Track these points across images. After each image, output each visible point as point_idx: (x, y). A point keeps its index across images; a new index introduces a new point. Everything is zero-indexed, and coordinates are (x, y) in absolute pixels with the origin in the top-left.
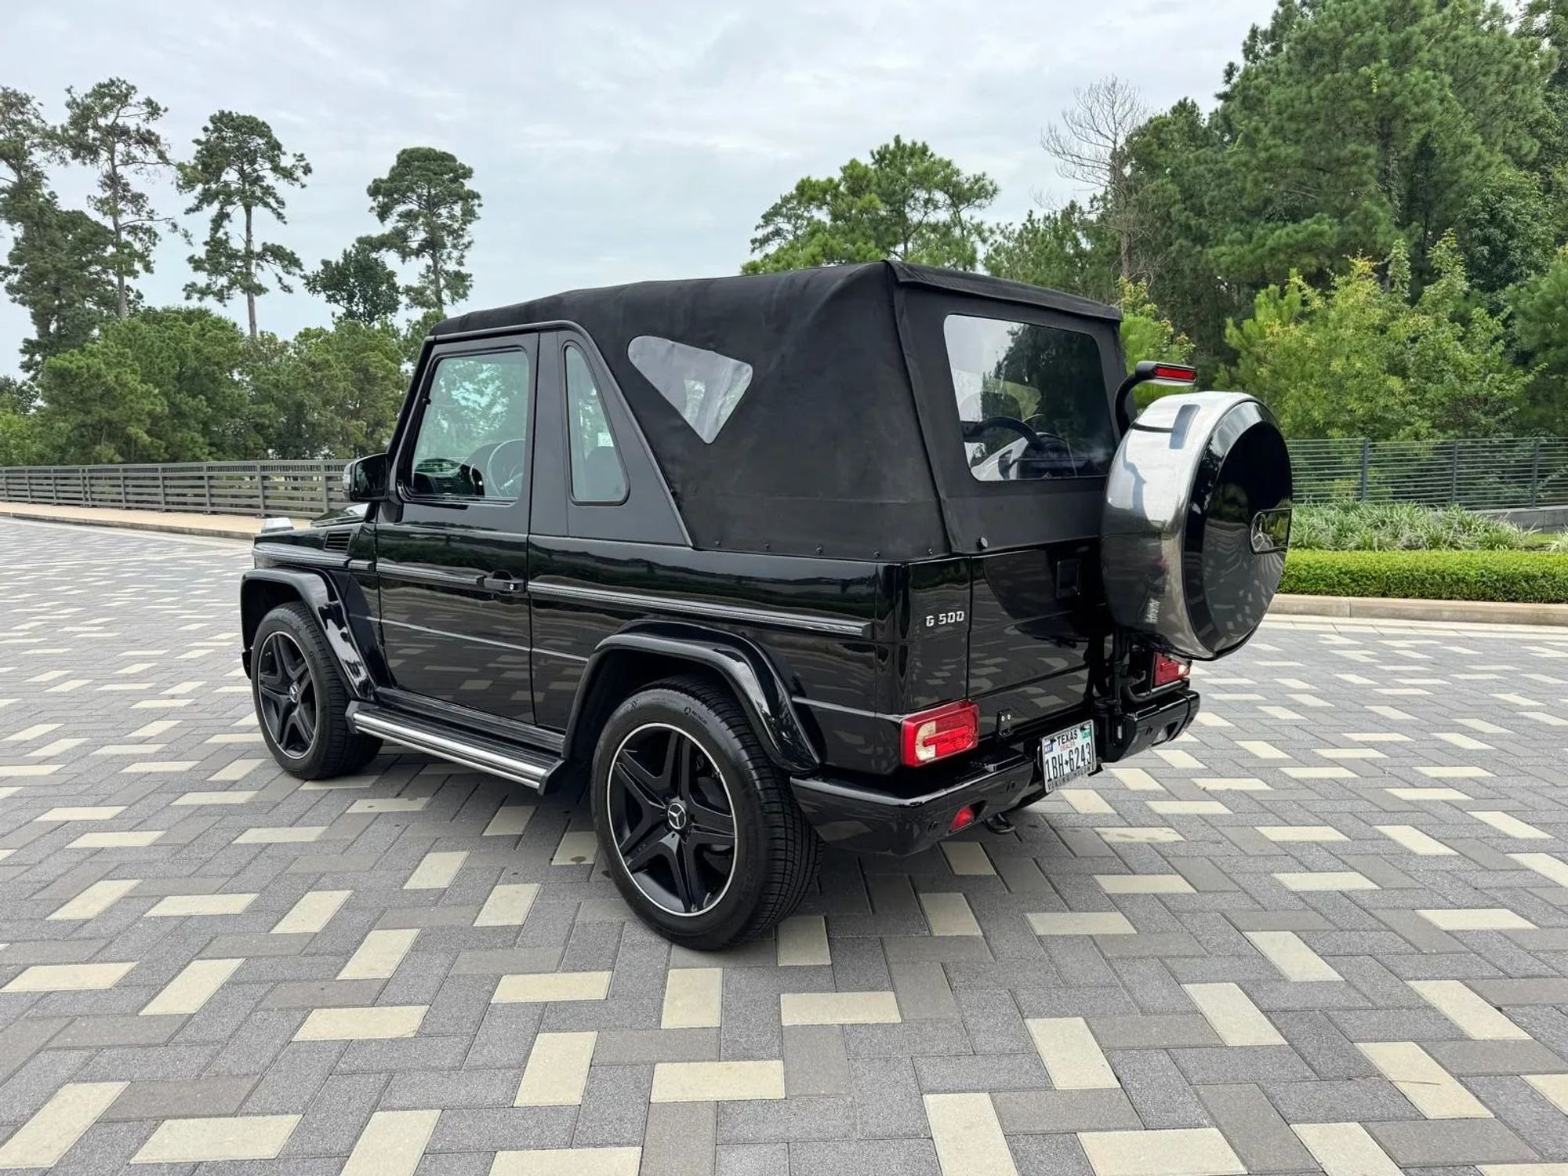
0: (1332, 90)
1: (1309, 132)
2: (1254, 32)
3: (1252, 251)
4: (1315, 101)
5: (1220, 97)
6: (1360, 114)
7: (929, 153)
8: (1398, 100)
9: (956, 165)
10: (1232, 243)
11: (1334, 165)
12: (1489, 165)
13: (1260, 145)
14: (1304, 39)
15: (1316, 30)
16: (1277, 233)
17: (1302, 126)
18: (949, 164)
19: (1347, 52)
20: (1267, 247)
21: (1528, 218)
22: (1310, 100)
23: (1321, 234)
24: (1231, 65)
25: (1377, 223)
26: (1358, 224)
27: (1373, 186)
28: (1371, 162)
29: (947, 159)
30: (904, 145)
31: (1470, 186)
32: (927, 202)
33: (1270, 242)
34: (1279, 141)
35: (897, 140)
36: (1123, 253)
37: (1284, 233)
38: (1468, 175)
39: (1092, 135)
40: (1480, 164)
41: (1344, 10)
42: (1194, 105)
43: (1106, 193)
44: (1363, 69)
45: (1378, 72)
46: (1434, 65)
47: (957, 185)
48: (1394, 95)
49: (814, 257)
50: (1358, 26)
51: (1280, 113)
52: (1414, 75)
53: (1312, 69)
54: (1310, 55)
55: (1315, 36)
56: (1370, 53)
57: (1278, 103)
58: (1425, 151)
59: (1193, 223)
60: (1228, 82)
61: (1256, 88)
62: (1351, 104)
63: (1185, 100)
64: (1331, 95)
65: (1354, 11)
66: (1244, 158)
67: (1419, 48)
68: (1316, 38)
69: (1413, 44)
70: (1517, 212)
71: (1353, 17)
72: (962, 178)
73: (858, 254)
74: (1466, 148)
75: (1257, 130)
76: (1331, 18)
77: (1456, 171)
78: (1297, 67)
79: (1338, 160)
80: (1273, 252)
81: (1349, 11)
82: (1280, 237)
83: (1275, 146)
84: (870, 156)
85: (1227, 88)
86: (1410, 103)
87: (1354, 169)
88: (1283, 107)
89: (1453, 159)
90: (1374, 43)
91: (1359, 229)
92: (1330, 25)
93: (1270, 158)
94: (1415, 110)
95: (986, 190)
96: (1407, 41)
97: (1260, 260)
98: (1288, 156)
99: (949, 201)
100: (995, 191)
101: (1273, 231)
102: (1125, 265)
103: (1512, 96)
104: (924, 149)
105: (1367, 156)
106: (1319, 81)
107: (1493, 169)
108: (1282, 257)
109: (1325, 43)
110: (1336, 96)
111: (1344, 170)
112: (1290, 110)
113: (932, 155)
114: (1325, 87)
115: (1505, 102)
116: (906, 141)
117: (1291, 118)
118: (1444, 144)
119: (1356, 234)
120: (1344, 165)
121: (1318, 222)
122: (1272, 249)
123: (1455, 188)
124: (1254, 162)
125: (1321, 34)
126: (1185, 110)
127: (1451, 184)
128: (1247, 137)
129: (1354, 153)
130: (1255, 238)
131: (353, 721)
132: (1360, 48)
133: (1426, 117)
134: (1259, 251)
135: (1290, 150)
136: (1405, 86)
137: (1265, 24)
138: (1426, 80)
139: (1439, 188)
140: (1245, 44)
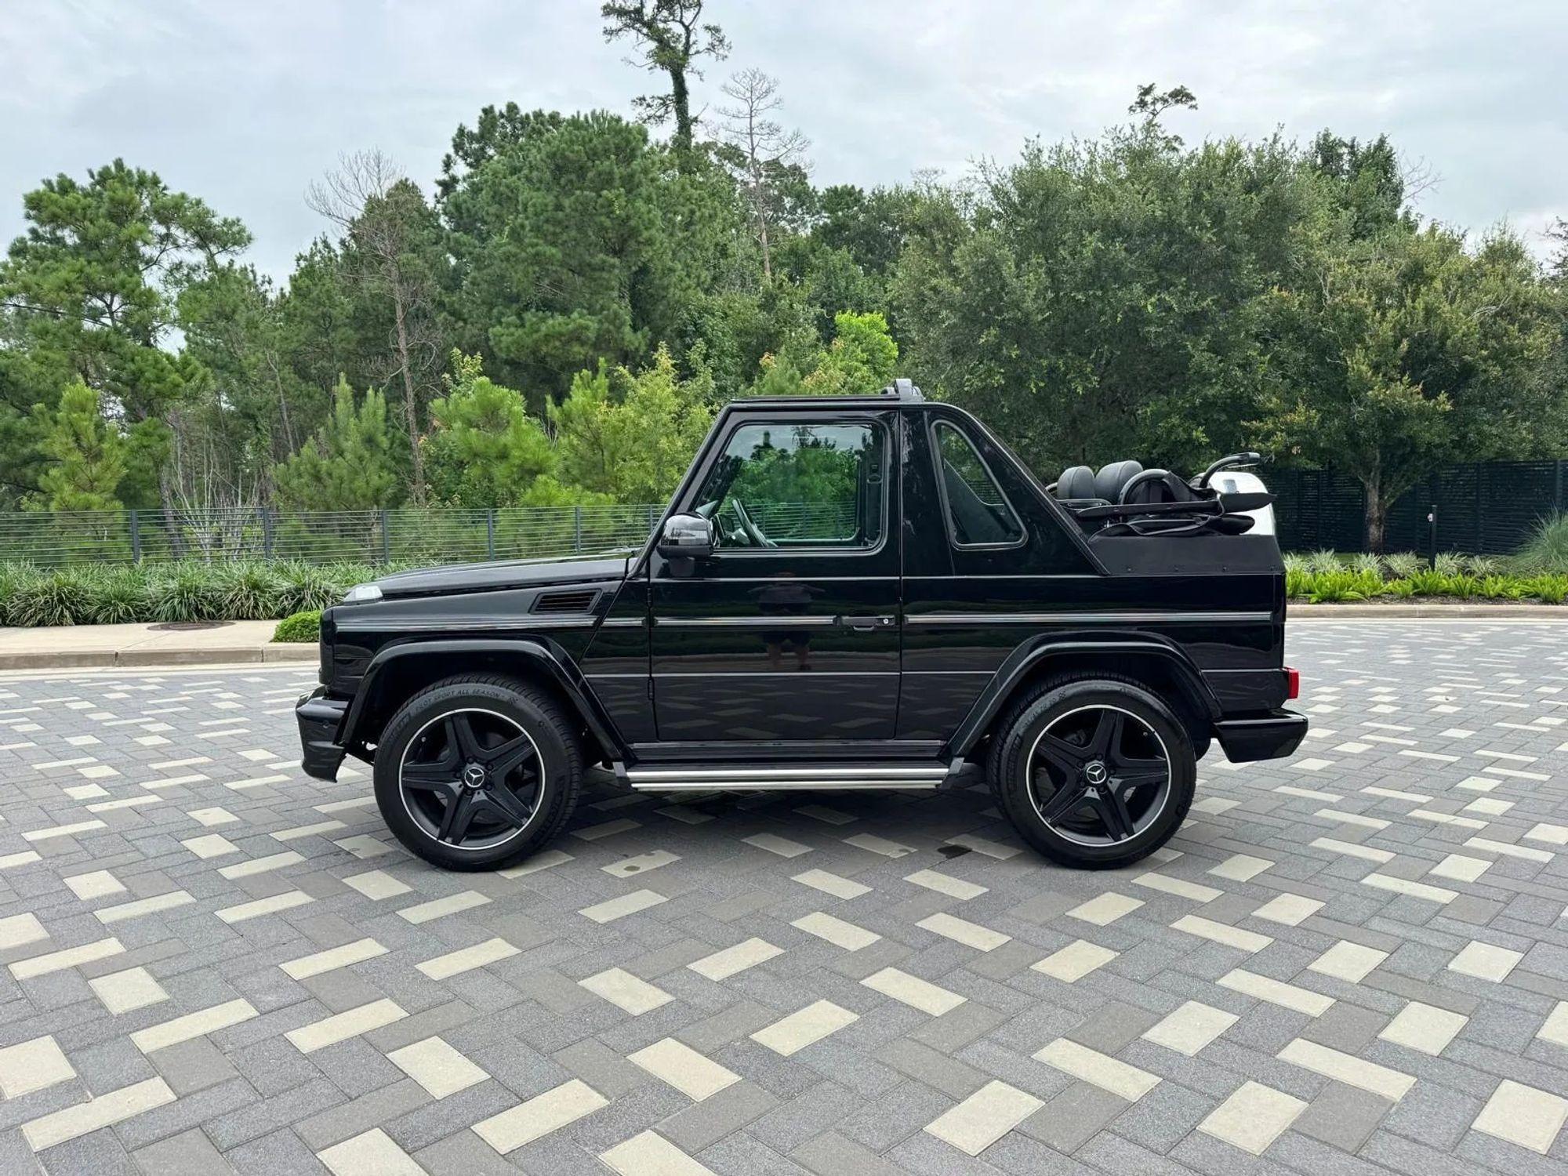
0: (581, 204)
1: (565, 237)
2: (461, 131)
3: (528, 335)
4: (568, 210)
5: (440, 183)
6: (606, 229)
7: (162, 185)
8: (633, 223)
9: (208, 204)
10: (508, 325)
11: (587, 269)
12: (689, 287)
13: (527, 241)
14: (554, 154)
15: (563, 149)
16: (550, 322)
17: (558, 230)
18: (199, 202)
19: (590, 175)
20: (542, 333)
21: (720, 334)
22: (559, 207)
23: (587, 328)
24: (448, 157)
25: (623, 324)
26: (610, 323)
27: (615, 294)
28: (617, 271)
29: (193, 195)
30: (129, 173)
31: (677, 302)
32: (165, 238)
33: (544, 328)
34: (541, 242)
35: (119, 164)
36: (399, 321)
37: (555, 322)
38: (675, 293)
39: (356, 200)
40: (684, 285)
41: (584, 137)
42: (414, 186)
43: (312, 255)
44: (605, 192)
45: (617, 197)
46: (649, 200)
47: (210, 226)
48: (628, 218)
49: (68, 283)
50: (593, 155)
51: (536, 215)
52: (639, 203)
53: (563, 181)
54: (559, 170)
55: (563, 154)
56: (607, 181)
57: (534, 205)
58: (644, 270)
59: (447, 300)
60: (446, 171)
61: (507, 186)
62: (597, 219)
63: (407, 180)
64: (580, 207)
65: (591, 140)
66: (512, 249)
67: (640, 184)
68: (564, 157)
69: (636, 180)
70: (712, 328)
71: (592, 145)
72: (216, 221)
73: (124, 287)
74: (672, 270)
75: (522, 226)
76: (572, 142)
77: (666, 288)
78: (548, 176)
79: (589, 265)
80: (548, 338)
81: (587, 139)
82: (553, 327)
83: (537, 245)
84: (88, 176)
85: (445, 177)
86: (642, 227)
87: (605, 275)
88: (539, 210)
89: (660, 279)
90: (611, 173)
91: (611, 327)
92: (576, 148)
93: (537, 254)
94: (646, 234)
95: (241, 237)
96: (632, 176)
97: (536, 342)
98: (553, 255)
99: (193, 241)
100: (250, 239)
101: (543, 320)
102: (403, 334)
103: (693, 235)
104: (156, 182)
105: (613, 266)
106: (569, 194)
107: (690, 291)
108: (557, 343)
109: (572, 162)
110: (584, 210)
111: (597, 274)
112: (545, 214)
113: (165, 188)
114: (577, 199)
115: (686, 239)
116: (130, 165)
117: (547, 221)
118: (656, 266)
119: (609, 331)
120: (594, 270)
121: (581, 316)
122: (546, 335)
123: (665, 302)
124: (523, 254)
125: (567, 153)
126: (405, 188)
127: (664, 297)
128: (513, 231)
129: (604, 262)
130: (527, 324)
131: (627, 781)
132: (599, 174)
133: (650, 242)
134: (535, 336)
135: (554, 250)
136: (636, 213)
137: (474, 128)
138: (649, 212)
139: (655, 299)
140: (454, 140)
